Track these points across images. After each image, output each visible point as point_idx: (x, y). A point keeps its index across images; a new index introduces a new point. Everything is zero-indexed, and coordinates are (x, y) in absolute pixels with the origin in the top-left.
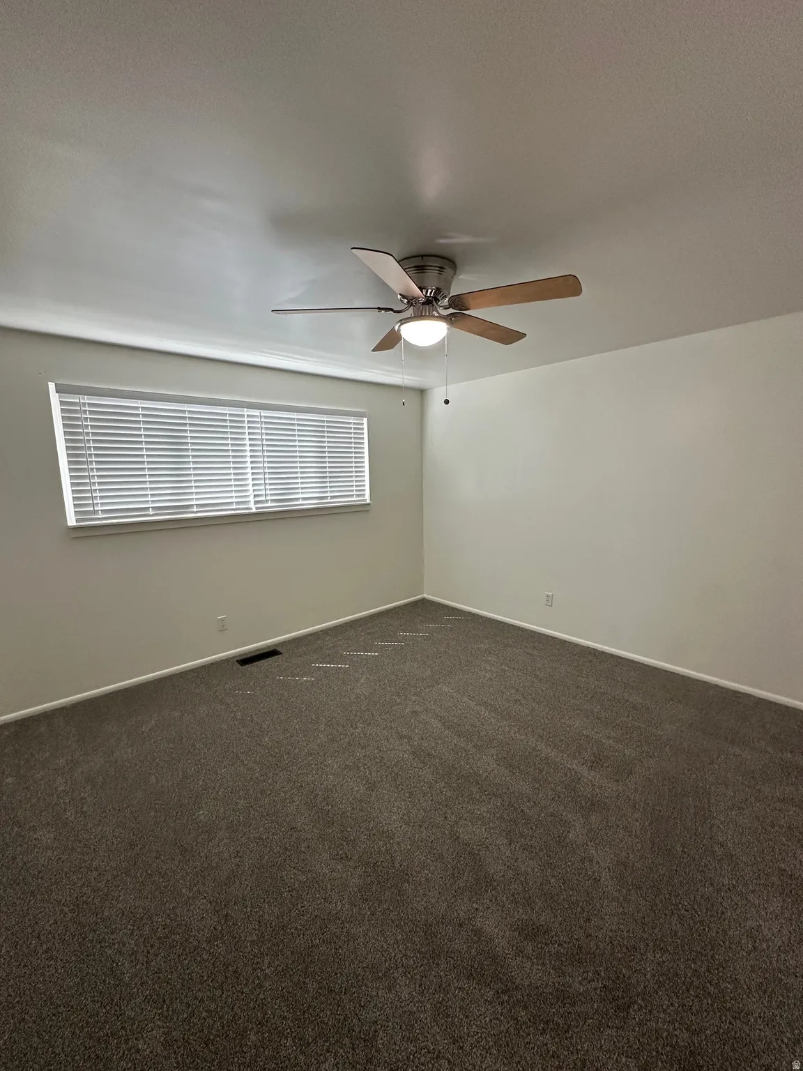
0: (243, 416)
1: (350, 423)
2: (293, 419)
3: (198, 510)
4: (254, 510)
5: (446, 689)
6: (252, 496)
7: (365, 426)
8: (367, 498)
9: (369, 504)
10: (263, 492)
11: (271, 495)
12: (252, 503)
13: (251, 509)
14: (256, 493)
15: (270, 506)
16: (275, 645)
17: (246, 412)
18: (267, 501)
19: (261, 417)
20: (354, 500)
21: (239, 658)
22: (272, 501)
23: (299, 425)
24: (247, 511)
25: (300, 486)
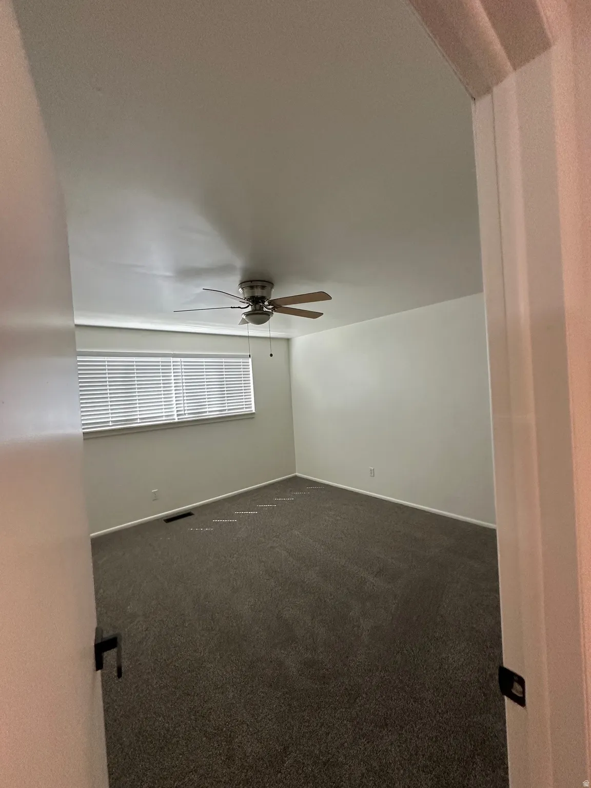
0: (170, 362)
1: (240, 362)
2: (203, 362)
3: (140, 421)
4: (176, 420)
5: (296, 533)
6: (176, 411)
7: (250, 363)
8: (253, 410)
9: (254, 413)
10: (183, 409)
11: (188, 410)
12: (176, 415)
13: (174, 419)
14: (178, 409)
15: (187, 417)
16: (190, 510)
17: (172, 359)
18: (185, 414)
19: (181, 362)
20: (245, 411)
21: (166, 518)
22: (189, 414)
23: (206, 365)
24: (172, 421)
25: (207, 403)
